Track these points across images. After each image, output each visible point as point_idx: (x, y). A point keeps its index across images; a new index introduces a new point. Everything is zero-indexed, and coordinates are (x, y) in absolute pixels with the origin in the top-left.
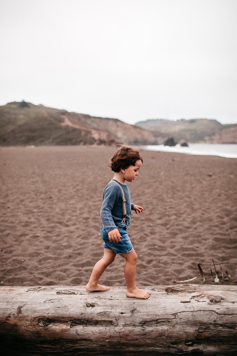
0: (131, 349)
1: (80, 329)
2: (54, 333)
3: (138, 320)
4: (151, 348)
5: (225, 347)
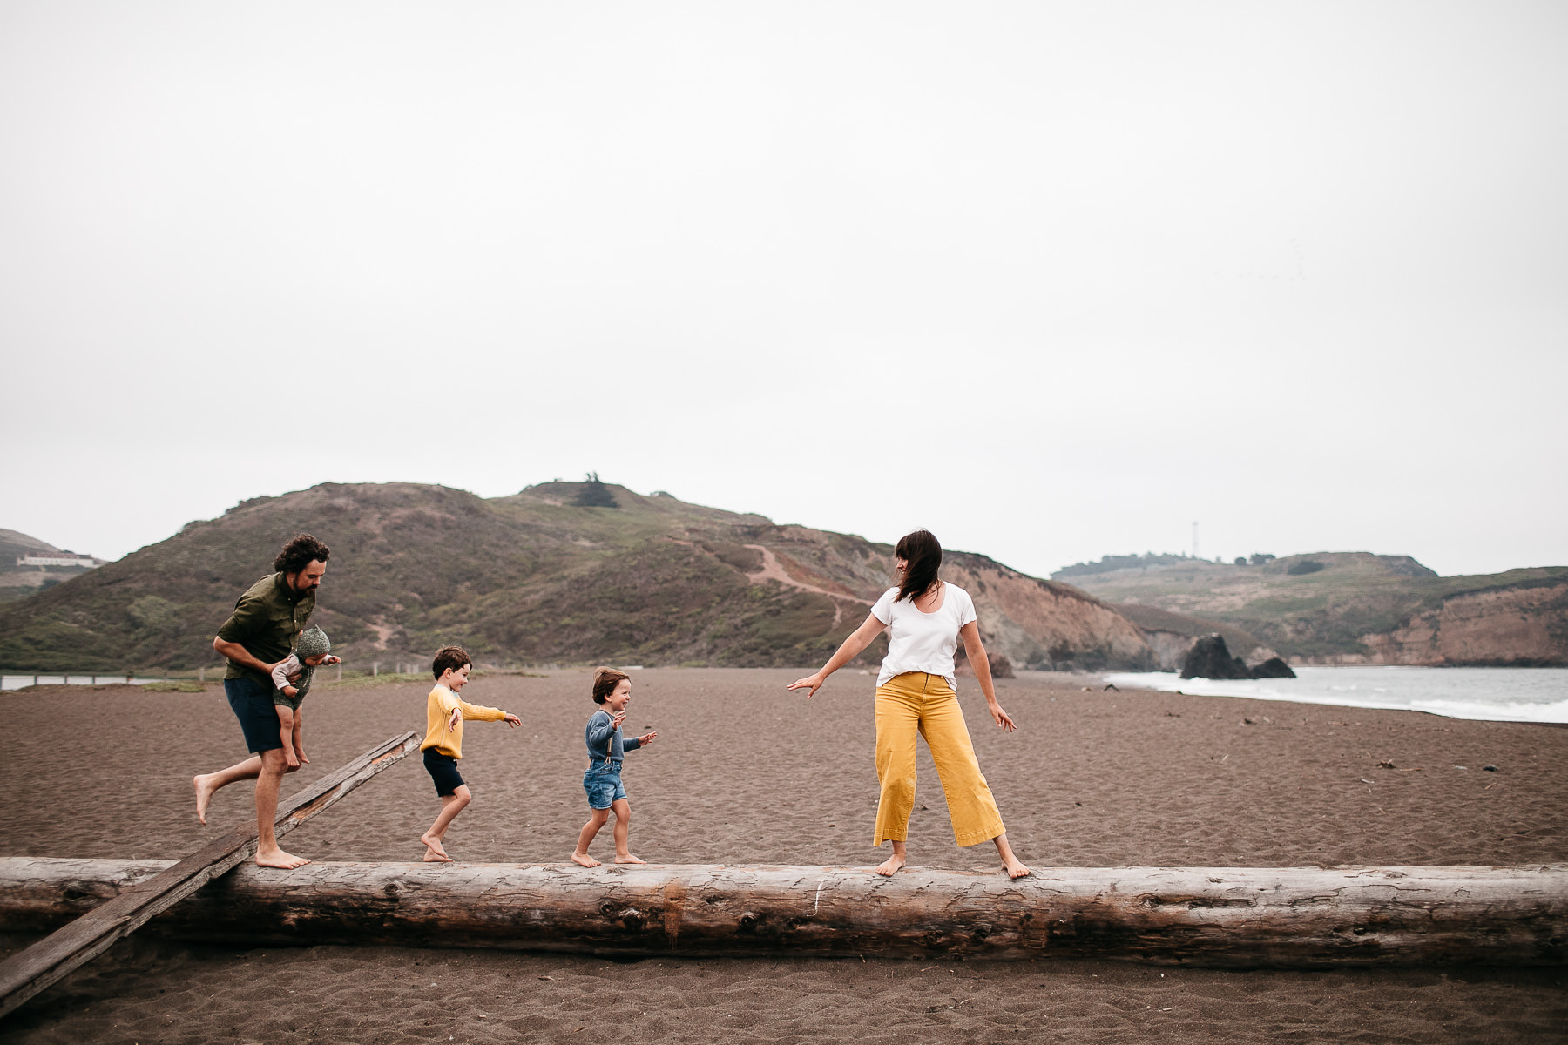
0: (1277, 940)
1: (1203, 912)
2: (1167, 916)
3: (1286, 899)
4: (1305, 939)
5: (1410, 938)
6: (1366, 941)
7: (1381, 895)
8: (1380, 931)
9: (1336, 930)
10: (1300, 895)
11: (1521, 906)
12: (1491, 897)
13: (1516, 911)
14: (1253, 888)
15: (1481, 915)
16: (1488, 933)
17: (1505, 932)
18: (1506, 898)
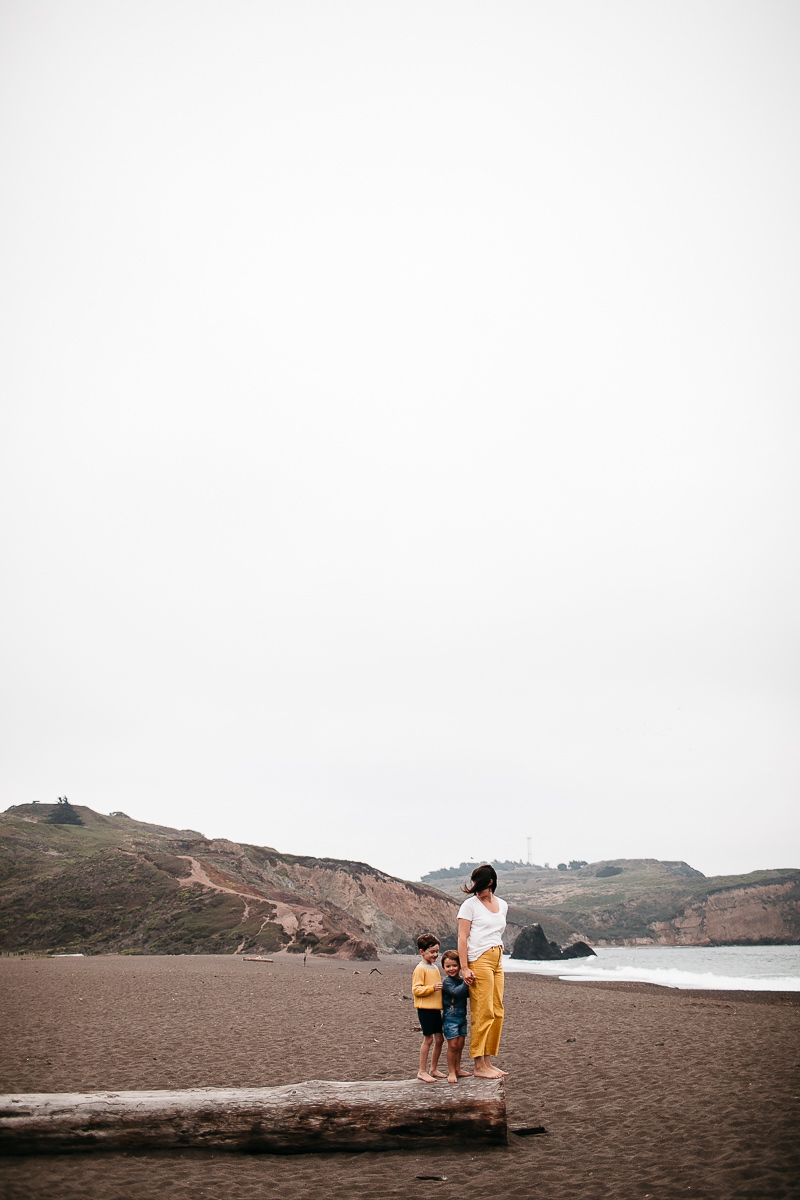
0: (41, 1136)
3: (50, 1111)
4: (56, 1135)
5: (112, 1132)
6: (88, 1135)
7: (98, 1108)
8: (96, 1129)
9: (72, 1129)
10: (56, 1109)
11: (168, 1112)
12: (154, 1108)
13: (166, 1115)
14: (33, 1105)
15: (147, 1118)
16: (151, 1128)
17: (160, 1127)
18: (162, 1108)
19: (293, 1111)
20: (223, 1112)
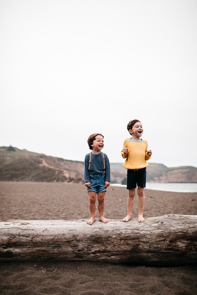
5: (25, 249)
6: (7, 251)
7: (14, 232)
8: (13, 247)
11: (67, 236)
12: (56, 233)
13: (65, 238)
15: (51, 240)
16: (54, 247)
17: (61, 247)
18: (62, 233)
19: (164, 237)
20: (109, 237)
